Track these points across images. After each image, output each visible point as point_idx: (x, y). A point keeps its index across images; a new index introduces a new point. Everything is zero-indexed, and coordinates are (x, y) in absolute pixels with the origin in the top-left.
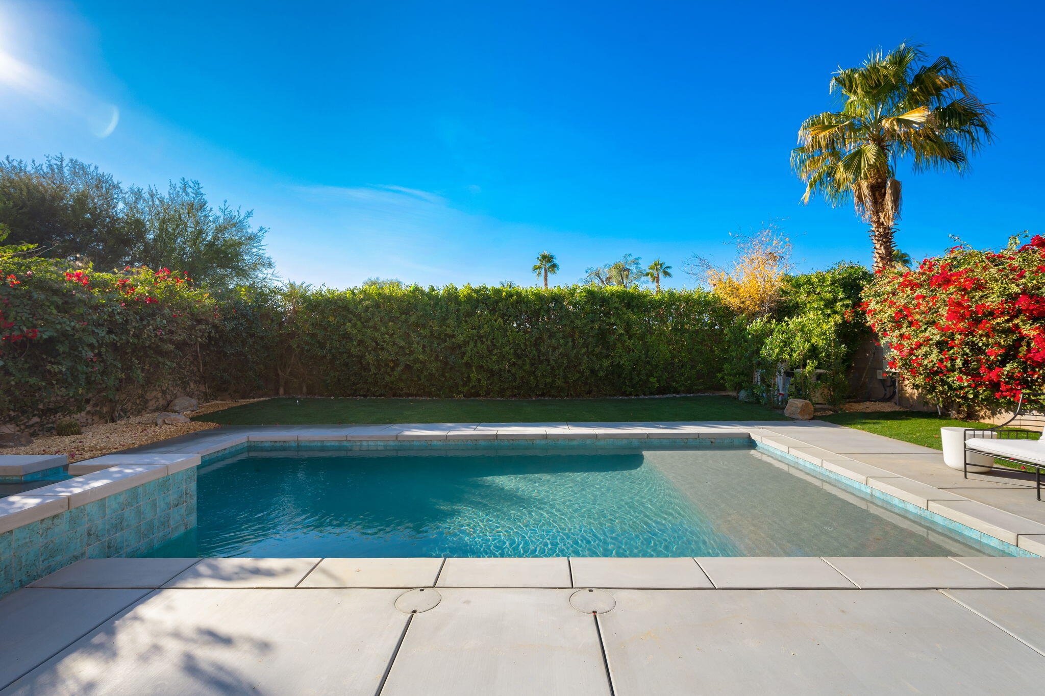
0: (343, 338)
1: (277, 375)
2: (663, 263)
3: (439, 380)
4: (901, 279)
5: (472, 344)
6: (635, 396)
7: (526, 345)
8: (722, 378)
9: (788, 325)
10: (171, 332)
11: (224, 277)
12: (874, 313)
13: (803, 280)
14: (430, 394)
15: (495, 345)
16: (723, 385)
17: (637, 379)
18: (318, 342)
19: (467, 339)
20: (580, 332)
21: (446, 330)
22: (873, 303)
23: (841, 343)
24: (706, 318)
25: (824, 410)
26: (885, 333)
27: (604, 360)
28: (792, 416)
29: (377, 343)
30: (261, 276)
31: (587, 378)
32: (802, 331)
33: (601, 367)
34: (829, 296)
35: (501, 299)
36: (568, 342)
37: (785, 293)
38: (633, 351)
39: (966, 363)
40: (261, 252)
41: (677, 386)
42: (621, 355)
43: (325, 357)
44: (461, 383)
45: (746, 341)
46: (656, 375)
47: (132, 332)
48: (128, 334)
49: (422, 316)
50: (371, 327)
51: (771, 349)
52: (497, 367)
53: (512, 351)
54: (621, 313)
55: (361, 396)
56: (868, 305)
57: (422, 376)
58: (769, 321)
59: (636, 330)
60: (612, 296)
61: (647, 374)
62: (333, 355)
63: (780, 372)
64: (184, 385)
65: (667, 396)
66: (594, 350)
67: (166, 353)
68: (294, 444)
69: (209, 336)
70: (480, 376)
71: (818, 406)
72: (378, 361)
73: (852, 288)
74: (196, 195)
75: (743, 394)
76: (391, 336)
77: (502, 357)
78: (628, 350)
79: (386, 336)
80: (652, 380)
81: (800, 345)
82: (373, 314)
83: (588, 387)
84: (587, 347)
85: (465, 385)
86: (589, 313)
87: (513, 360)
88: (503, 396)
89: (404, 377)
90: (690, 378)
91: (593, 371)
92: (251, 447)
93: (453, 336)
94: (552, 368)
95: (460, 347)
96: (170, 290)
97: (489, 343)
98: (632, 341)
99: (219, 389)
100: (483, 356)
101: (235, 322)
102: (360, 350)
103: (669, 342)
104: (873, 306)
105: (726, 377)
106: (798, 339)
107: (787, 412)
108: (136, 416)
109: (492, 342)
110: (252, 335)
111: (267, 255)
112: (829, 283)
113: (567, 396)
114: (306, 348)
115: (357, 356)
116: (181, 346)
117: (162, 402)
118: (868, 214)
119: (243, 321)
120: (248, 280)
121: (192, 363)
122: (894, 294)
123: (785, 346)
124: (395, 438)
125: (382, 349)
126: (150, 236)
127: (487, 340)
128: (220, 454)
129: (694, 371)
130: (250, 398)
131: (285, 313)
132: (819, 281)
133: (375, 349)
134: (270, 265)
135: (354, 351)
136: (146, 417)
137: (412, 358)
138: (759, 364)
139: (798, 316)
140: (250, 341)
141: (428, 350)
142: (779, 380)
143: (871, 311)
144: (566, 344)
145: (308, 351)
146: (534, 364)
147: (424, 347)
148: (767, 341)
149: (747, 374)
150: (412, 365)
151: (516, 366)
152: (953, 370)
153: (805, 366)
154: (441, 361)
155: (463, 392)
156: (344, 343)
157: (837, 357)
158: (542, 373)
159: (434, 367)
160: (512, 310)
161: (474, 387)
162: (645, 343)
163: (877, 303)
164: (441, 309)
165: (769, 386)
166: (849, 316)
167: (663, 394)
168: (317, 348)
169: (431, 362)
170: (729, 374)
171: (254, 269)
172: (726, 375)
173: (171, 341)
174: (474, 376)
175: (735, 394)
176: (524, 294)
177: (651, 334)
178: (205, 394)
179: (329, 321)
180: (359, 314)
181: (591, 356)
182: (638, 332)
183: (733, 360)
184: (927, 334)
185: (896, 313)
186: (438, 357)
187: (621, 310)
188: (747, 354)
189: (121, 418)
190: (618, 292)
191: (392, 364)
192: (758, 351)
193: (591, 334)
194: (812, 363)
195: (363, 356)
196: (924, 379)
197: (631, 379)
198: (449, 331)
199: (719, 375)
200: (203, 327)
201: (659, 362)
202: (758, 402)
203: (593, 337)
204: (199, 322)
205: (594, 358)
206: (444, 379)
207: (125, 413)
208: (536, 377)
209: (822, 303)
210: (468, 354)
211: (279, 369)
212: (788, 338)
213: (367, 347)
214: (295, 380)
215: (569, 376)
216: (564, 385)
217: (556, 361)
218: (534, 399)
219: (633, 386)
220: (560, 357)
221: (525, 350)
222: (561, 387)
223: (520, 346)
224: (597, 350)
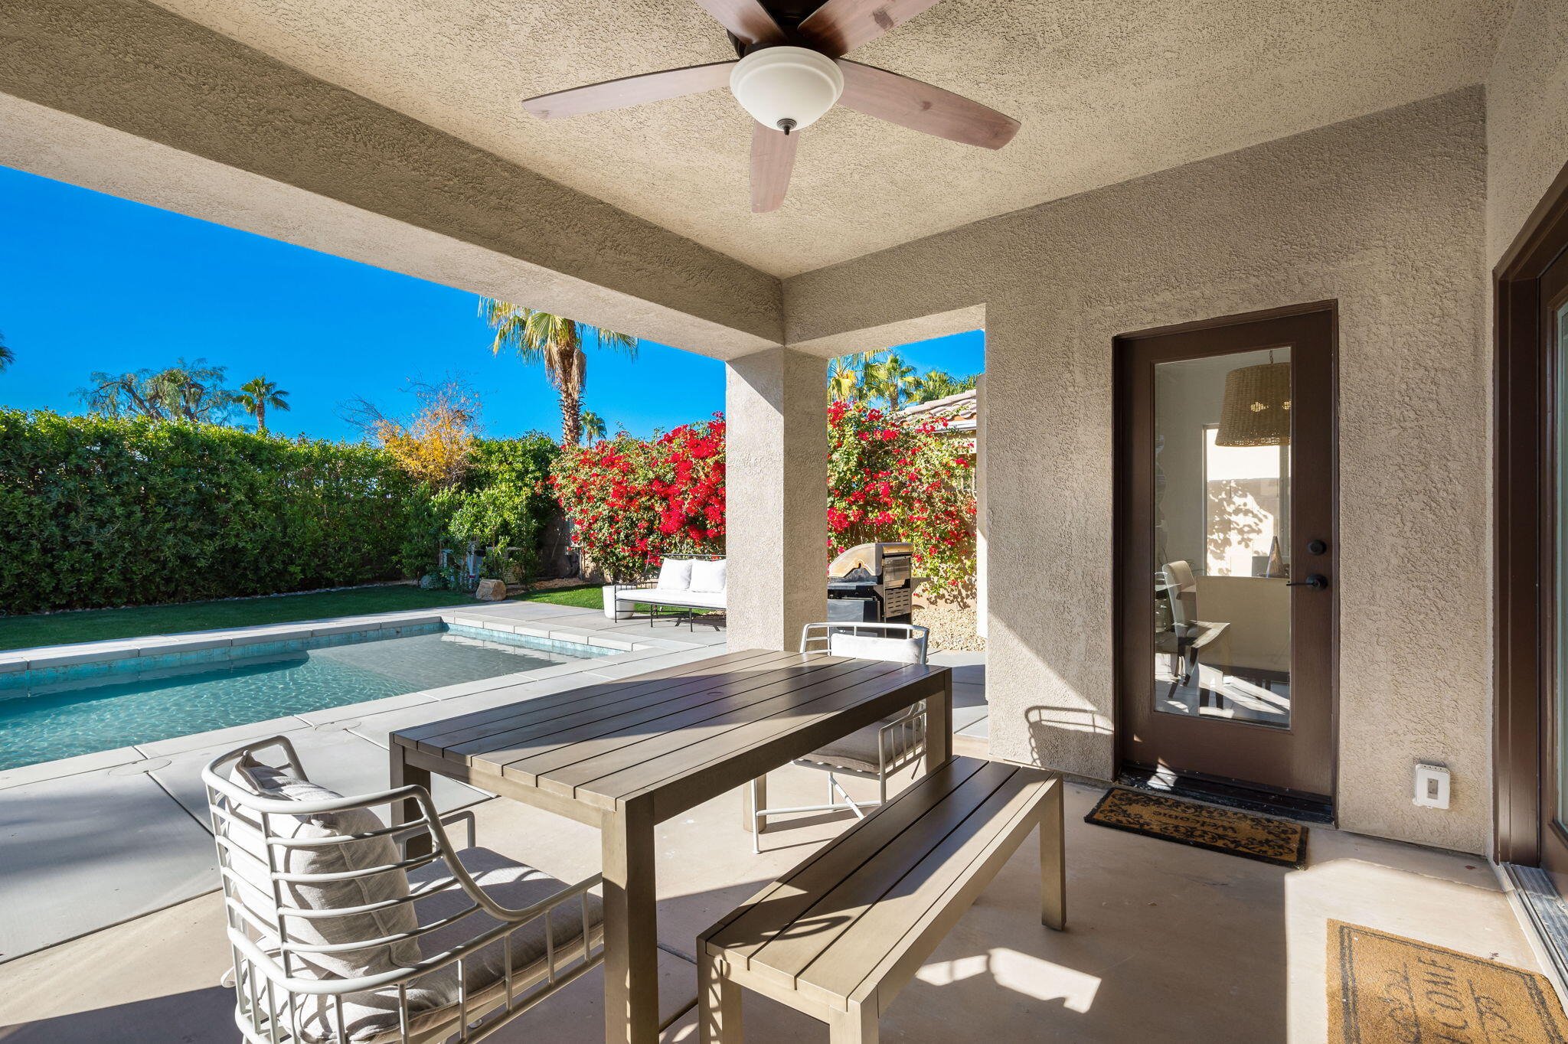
2: (272, 384)
4: (582, 457)
6: (262, 595)
7: (29, 515)
8: (399, 562)
9: (479, 496)
12: (561, 487)
13: (494, 447)
16: (400, 570)
17: (266, 569)
20: (159, 496)
22: (560, 478)
23: (532, 518)
24: (374, 483)
25: (517, 589)
26: (570, 509)
27: (207, 542)
28: (485, 598)
31: (172, 571)
32: (494, 503)
33: (202, 553)
34: (519, 466)
36: (133, 513)
37: (475, 459)
38: (262, 527)
39: (627, 536)
41: (332, 575)
42: (238, 534)
45: (430, 515)
46: (299, 562)
51: (461, 524)
54: (240, 469)
56: (555, 479)
58: (458, 492)
59: (263, 495)
60: (221, 441)
61: (283, 562)
63: (470, 552)
65: (317, 590)
66: (186, 526)
71: (510, 586)
73: (543, 460)
75: (426, 581)
78: (253, 526)
80: (293, 569)
81: (493, 520)
83: (173, 585)
86: (179, 467)
90: (351, 565)
91: (185, 559)
94: (97, 557)
98: (259, 512)
103: (319, 514)
104: (560, 480)
105: (404, 560)
106: (490, 513)
107: (479, 595)
112: (520, 453)
113: (126, 604)
118: (558, 381)
122: (577, 471)
123: (476, 521)
129: (357, 555)
132: (511, 451)
138: (447, 541)
139: (489, 488)
142: (470, 560)
143: (558, 485)
144: (129, 515)
146: (52, 550)
148: (457, 515)
149: (432, 555)
152: (617, 542)
153: (497, 543)
157: (528, 532)
158: (71, 566)
162: (281, 517)
163: (564, 478)
165: (458, 567)
166: (538, 490)
167: (309, 589)
170: (409, 557)
172: (404, 557)
175: (415, 582)
177: (292, 502)
181: (180, 536)
182: (270, 499)
183: (413, 538)
184: (600, 510)
185: (578, 489)
187: (240, 465)
188: (432, 531)
190: (234, 437)
192: (445, 527)
193: (182, 500)
194: (505, 539)
196: (599, 551)
197: (257, 569)
199: (395, 558)
201: (304, 543)
202: (446, 587)
205: (188, 539)
208: (55, 574)
209: (514, 474)
212: (480, 512)
215: (134, 569)
216: (122, 584)
217: (107, 544)
218: (47, 613)
219: (260, 580)
220: (115, 537)
221: (27, 525)
222: (116, 589)
223: (15, 517)
224: (193, 526)
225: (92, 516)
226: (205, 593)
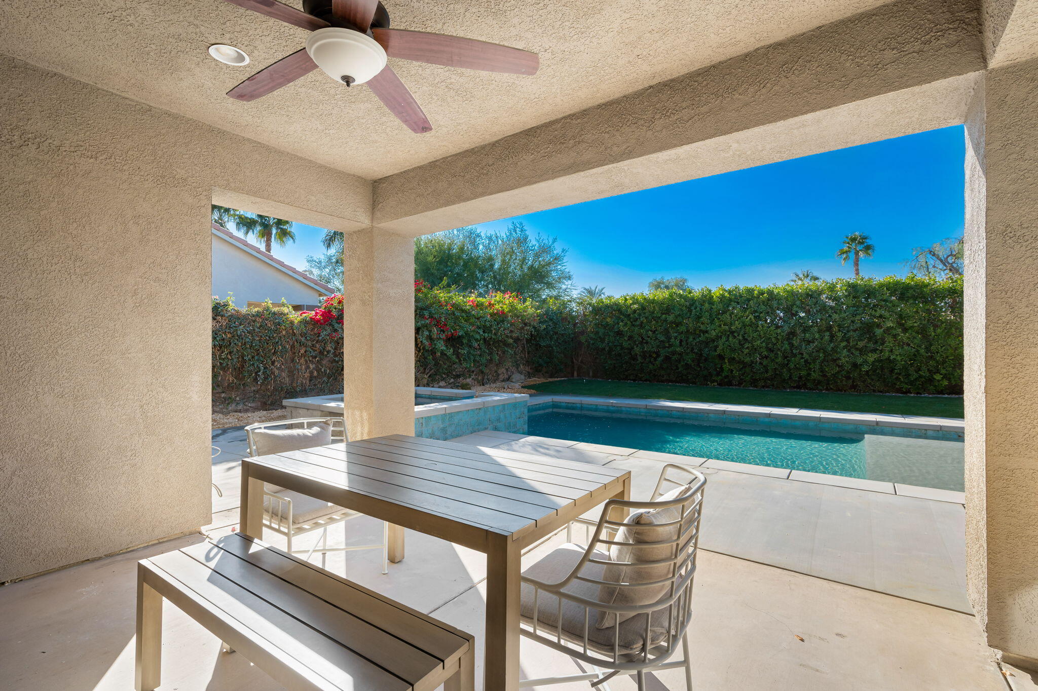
0: (618, 335)
1: (573, 362)
3: (695, 370)
5: (724, 339)
6: (915, 394)
7: (777, 339)
10: (511, 331)
11: (539, 290)
14: (687, 381)
15: (747, 340)
17: (915, 375)
18: (600, 337)
19: (720, 334)
20: (839, 326)
21: (700, 327)
27: (870, 354)
29: (643, 339)
30: (564, 287)
31: (848, 372)
33: (866, 362)
35: (753, 297)
36: (824, 336)
38: (909, 345)
40: (564, 268)
42: (891, 349)
43: (604, 349)
44: (715, 373)
46: (943, 371)
47: (493, 332)
48: (492, 333)
49: (679, 315)
50: (638, 326)
52: (748, 359)
53: (764, 344)
55: (631, 380)
57: (680, 366)
61: (930, 371)
62: (610, 348)
64: (518, 366)
66: (857, 344)
67: (508, 344)
68: (579, 405)
69: (531, 334)
70: (732, 367)
72: (644, 352)
74: (521, 232)
76: (654, 332)
77: (755, 350)
78: (902, 345)
79: (650, 332)
80: (938, 377)
82: (640, 315)
83: (851, 381)
84: (848, 341)
85: (718, 374)
87: (766, 353)
88: (756, 386)
89: (665, 366)
91: (855, 365)
92: (555, 405)
93: (707, 332)
94: (806, 361)
95: (713, 341)
96: (511, 305)
97: (741, 337)
98: (907, 335)
99: (537, 370)
100: (735, 350)
101: (547, 324)
102: (629, 344)
108: (493, 383)
109: (743, 337)
110: (556, 333)
111: (567, 270)
114: (591, 342)
115: (628, 349)
116: (517, 340)
117: (506, 376)
119: (550, 323)
120: (555, 291)
121: (522, 351)
124: (645, 407)
125: (647, 343)
126: (496, 266)
127: (738, 335)
128: (538, 406)
130: (555, 378)
131: (577, 316)
133: (641, 343)
134: (569, 278)
135: (625, 345)
136: (498, 384)
137: (670, 350)
140: (555, 337)
141: (684, 343)
144: (822, 337)
145: (593, 344)
146: (787, 357)
147: (681, 341)
150: (671, 356)
151: (768, 358)
154: (697, 354)
155: (717, 381)
156: (618, 338)
158: (795, 366)
159: (689, 359)
160: (763, 307)
161: (726, 377)
162: (925, 336)
164: (696, 308)
168: (599, 342)
169: (687, 354)
171: (559, 282)
173: (511, 337)
174: (726, 366)
176: (776, 291)
178: (529, 372)
179: (607, 322)
180: (629, 315)
181: (853, 350)
186: (693, 350)
189: (487, 383)
191: (654, 355)
193: (852, 328)
195: (633, 348)
197: (908, 375)
198: (703, 327)
200: (528, 328)
203: (855, 331)
204: (526, 324)
205: (857, 353)
206: (699, 369)
207: (488, 380)
208: (789, 370)
210: (720, 348)
211: (574, 359)
213: (635, 342)
214: (584, 366)
215: (827, 370)
216: (821, 378)
217: (810, 355)
218: (788, 390)
219: (911, 383)
220: (814, 351)
221: (776, 344)
222: (818, 380)
223: (771, 340)
224: (861, 344)
225: (804, 339)
226: (872, 388)
